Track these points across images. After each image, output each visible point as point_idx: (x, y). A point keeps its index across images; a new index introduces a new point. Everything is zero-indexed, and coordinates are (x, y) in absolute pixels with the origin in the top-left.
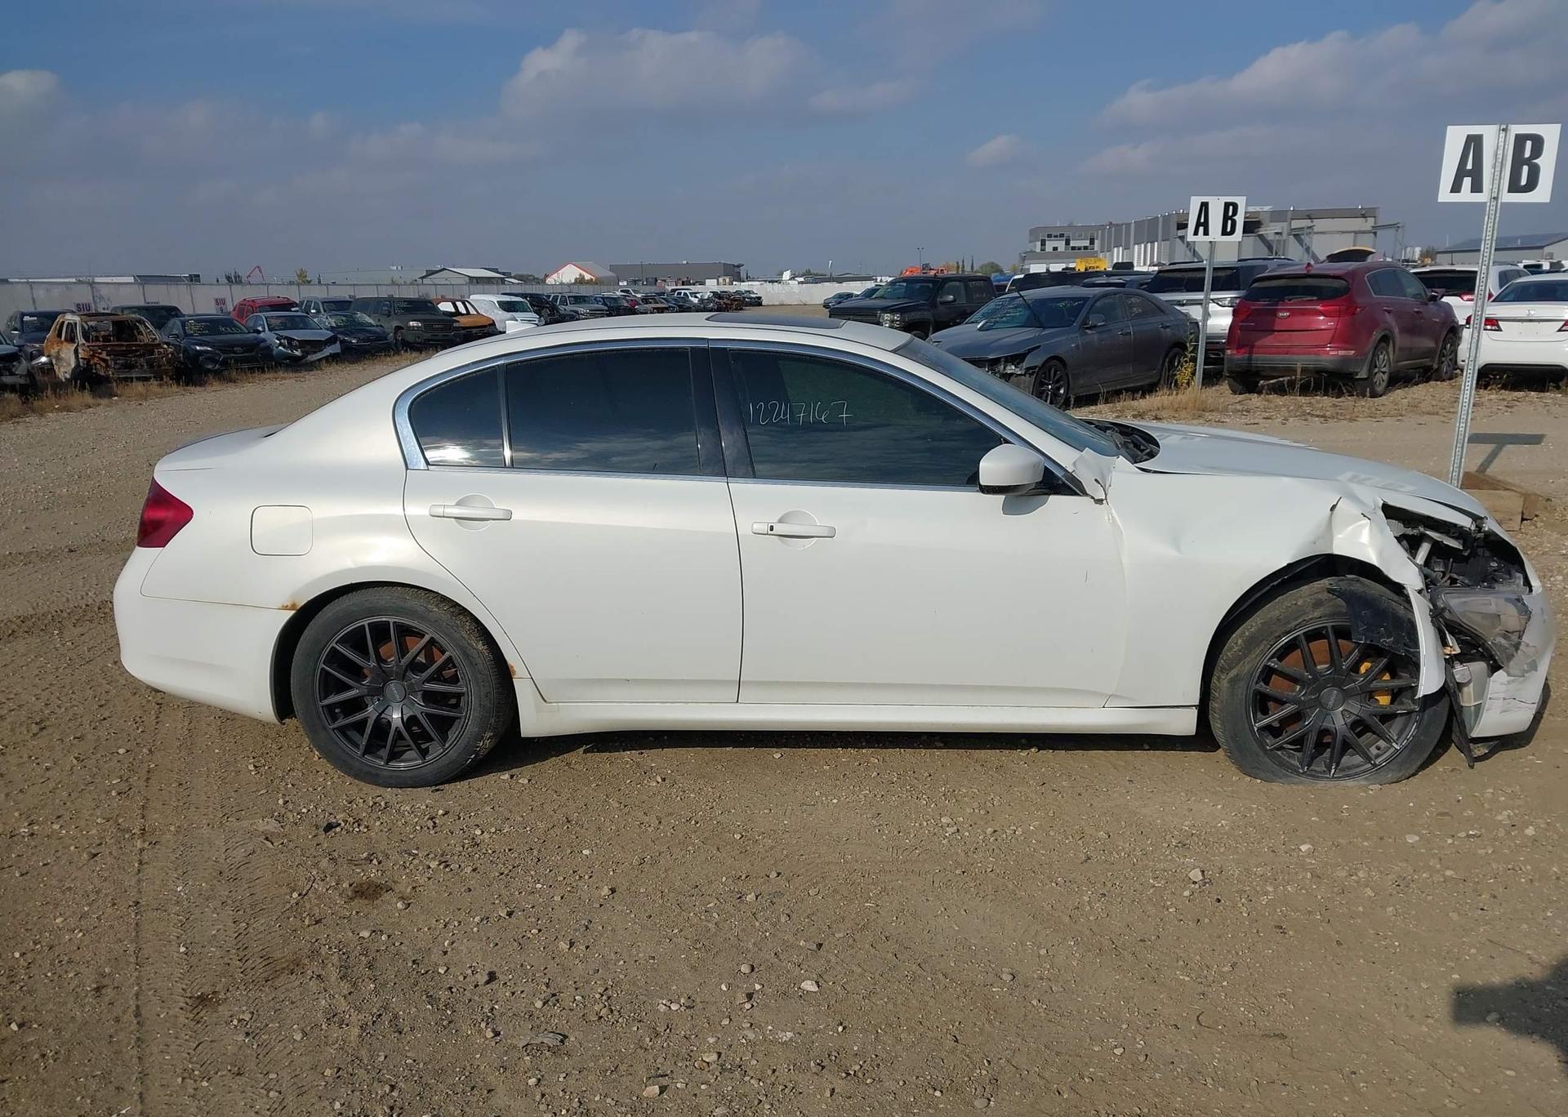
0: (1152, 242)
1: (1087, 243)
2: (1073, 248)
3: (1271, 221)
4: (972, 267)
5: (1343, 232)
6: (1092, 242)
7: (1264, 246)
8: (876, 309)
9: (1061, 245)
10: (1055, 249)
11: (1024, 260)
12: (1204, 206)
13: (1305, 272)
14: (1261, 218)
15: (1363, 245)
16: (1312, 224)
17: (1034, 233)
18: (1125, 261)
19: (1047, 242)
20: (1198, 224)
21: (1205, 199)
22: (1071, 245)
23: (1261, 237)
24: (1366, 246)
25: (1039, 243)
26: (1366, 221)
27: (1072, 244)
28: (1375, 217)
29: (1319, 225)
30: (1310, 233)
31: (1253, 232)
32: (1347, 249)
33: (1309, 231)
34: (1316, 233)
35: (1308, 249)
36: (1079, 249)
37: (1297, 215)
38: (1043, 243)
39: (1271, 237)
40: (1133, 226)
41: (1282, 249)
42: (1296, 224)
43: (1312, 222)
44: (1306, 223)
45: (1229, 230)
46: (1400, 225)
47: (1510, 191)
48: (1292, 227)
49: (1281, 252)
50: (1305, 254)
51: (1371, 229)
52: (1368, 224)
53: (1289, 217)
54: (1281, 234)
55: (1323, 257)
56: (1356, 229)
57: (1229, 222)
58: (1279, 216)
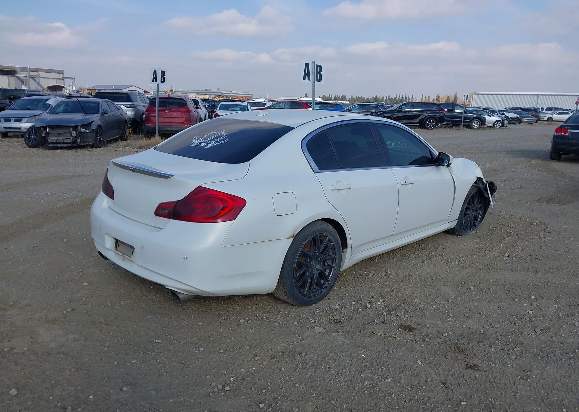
3: (21, 71)
5: (51, 78)
7: (19, 81)
12: (155, 71)
13: (168, 97)
14: (16, 69)
15: (60, 84)
16: (38, 74)
20: (154, 78)
23: (17, 77)
26: (60, 75)
28: (62, 74)
29: (42, 74)
30: (38, 77)
31: (13, 75)
32: (54, 85)
33: (38, 76)
34: (40, 78)
35: (38, 84)
37: (31, 70)
39: (22, 78)
41: (27, 83)
42: (32, 73)
43: (38, 73)
44: (36, 73)
45: (163, 81)
46: (73, 78)
47: (316, 81)
48: (30, 74)
49: (27, 84)
50: (38, 85)
51: (62, 78)
52: (60, 76)
53: (28, 70)
54: (26, 77)
55: (45, 87)
56: (56, 78)
57: (163, 78)
58: (24, 70)
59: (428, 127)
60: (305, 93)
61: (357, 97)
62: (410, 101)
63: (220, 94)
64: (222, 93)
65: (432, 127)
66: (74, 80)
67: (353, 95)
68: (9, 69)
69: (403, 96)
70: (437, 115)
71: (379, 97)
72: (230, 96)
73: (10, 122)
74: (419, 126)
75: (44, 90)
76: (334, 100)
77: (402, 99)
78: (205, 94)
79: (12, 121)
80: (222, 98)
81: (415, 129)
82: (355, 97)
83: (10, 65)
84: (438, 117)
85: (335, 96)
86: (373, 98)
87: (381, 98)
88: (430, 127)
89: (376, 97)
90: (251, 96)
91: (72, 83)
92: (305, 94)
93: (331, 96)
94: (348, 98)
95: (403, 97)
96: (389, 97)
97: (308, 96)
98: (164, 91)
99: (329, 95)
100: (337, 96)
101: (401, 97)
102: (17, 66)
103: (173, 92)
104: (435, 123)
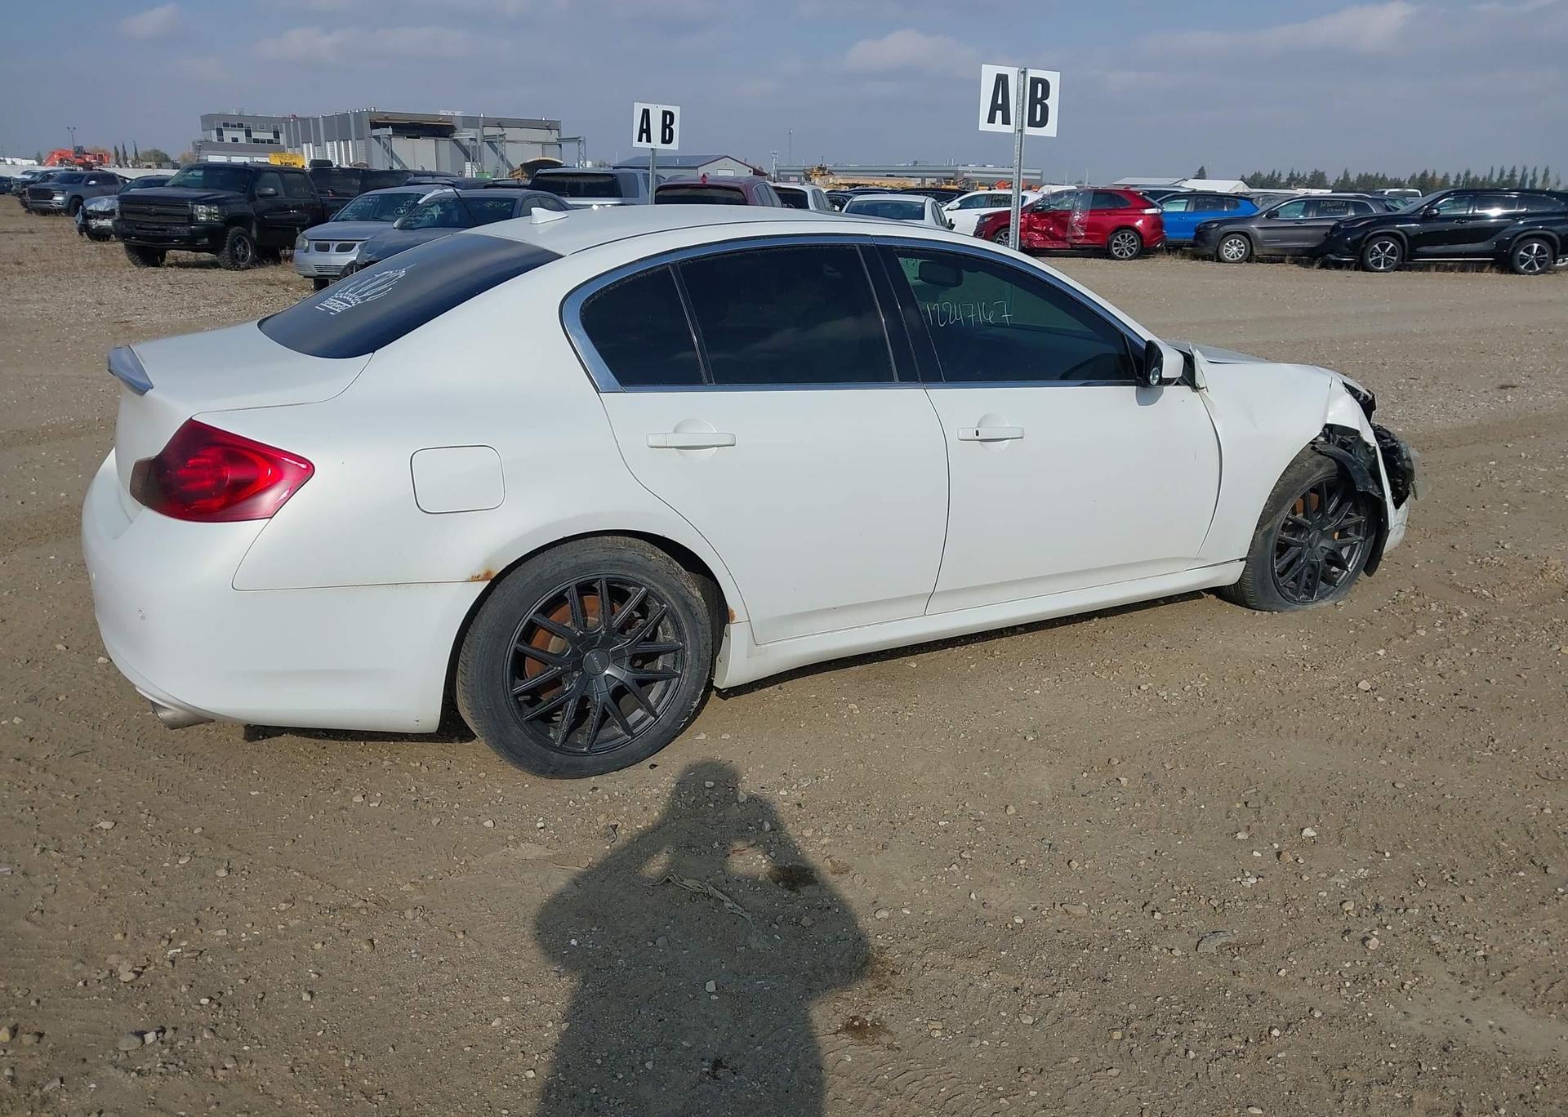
0: (346, 140)
1: (271, 136)
2: (256, 141)
3: (464, 127)
4: (136, 153)
5: (532, 143)
6: (277, 135)
7: (460, 151)
8: (187, 199)
9: (241, 136)
10: (235, 140)
11: (200, 149)
12: (646, 113)
13: (701, 183)
14: (454, 123)
15: (551, 156)
16: (503, 133)
17: (207, 120)
18: (317, 159)
19: (224, 132)
20: (642, 131)
21: (646, 106)
22: (253, 137)
23: (456, 141)
24: (554, 158)
25: (214, 133)
26: (551, 133)
27: (255, 135)
28: (558, 130)
29: (511, 133)
30: (502, 141)
31: (448, 137)
32: (538, 159)
33: (501, 139)
34: (507, 142)
35: (502, 157)
36: (263, 142)
37: (489, 122)
38: (220, 132)
39: (466, 143)
40: (321, 120)
41: (477, 155)
42: (489, 131)
43: (503, 130)
44: (497, 131)
45: (667, 138)
46: (581, 139)
47: (1029, 126)
48: (485, 134)
49: (477, 159)
50: (501, 162)
51: (556, 141)
52: (553, 136)
53: (481, 124)
54: (475, 140)
55: (517, 165)
56: (543, 140)
57: (667, 130)
58: (471, 122)
59: (1523, 267)
60: (1200, 167)
61: (1360, 175)
62: (1538, 185)
63: (952, 175)
64: (956, 172)
65: (1538, 269)
66: (584, 144)
67: (1349, 171)
68: (440, 121)
69: (1513, 171)
70: (1557, 228)
71: (1434, 174)
72: (976, 178)
73: (328, 251)
74: (1493, 264)
75: (513, 172)
76: (1287, 186)
77: (1509, 181)
78: (907, 174)
79: (333, 250)
80: (954, 184)
81: (1477, 271)
82: (1353, 177)
83: (442, 113)
84: (1559, 236)
85: (1291, 174)
86: (1413, 177)
87: (1440, 176)
88: (1531, 266)
89: (1424, 175)
90: (1039, 177)
91: (580, 153)
92: (1198, 170)
93: (1280, 175)
94: (1331, 181)
95: (1512, 175)
96: (1468, 174)
97: (1207, 174)
98: (804, 171)
99: (1273, 173)
100: (1299, 175)
101: (1507, 173)
102: (458, 114)
103: (826, 172)
104: (1546, 255)
